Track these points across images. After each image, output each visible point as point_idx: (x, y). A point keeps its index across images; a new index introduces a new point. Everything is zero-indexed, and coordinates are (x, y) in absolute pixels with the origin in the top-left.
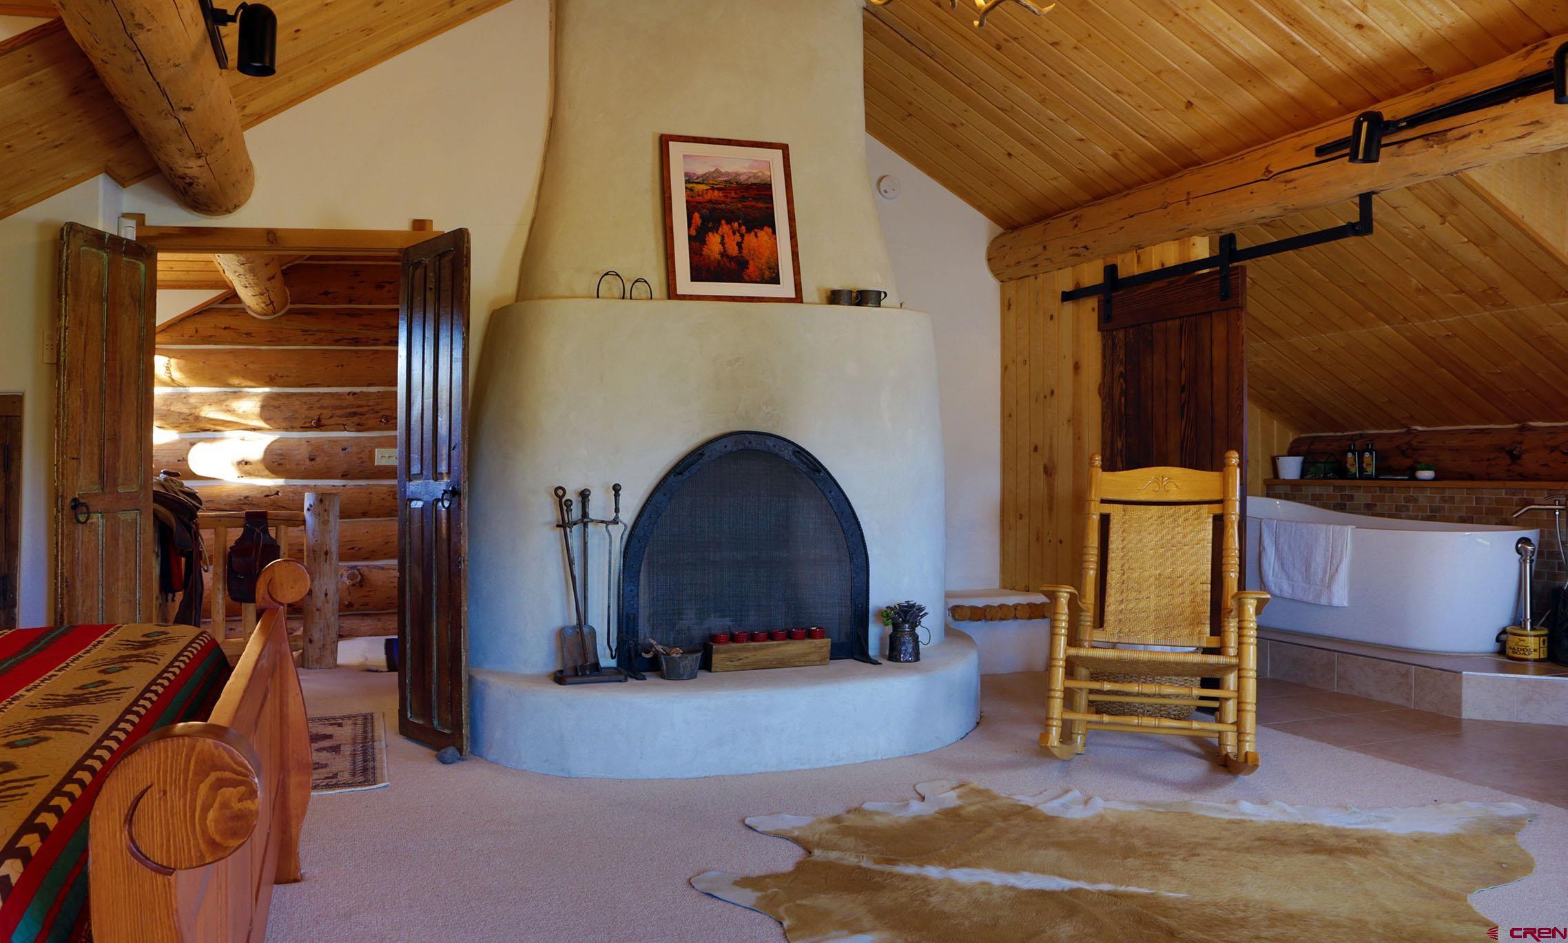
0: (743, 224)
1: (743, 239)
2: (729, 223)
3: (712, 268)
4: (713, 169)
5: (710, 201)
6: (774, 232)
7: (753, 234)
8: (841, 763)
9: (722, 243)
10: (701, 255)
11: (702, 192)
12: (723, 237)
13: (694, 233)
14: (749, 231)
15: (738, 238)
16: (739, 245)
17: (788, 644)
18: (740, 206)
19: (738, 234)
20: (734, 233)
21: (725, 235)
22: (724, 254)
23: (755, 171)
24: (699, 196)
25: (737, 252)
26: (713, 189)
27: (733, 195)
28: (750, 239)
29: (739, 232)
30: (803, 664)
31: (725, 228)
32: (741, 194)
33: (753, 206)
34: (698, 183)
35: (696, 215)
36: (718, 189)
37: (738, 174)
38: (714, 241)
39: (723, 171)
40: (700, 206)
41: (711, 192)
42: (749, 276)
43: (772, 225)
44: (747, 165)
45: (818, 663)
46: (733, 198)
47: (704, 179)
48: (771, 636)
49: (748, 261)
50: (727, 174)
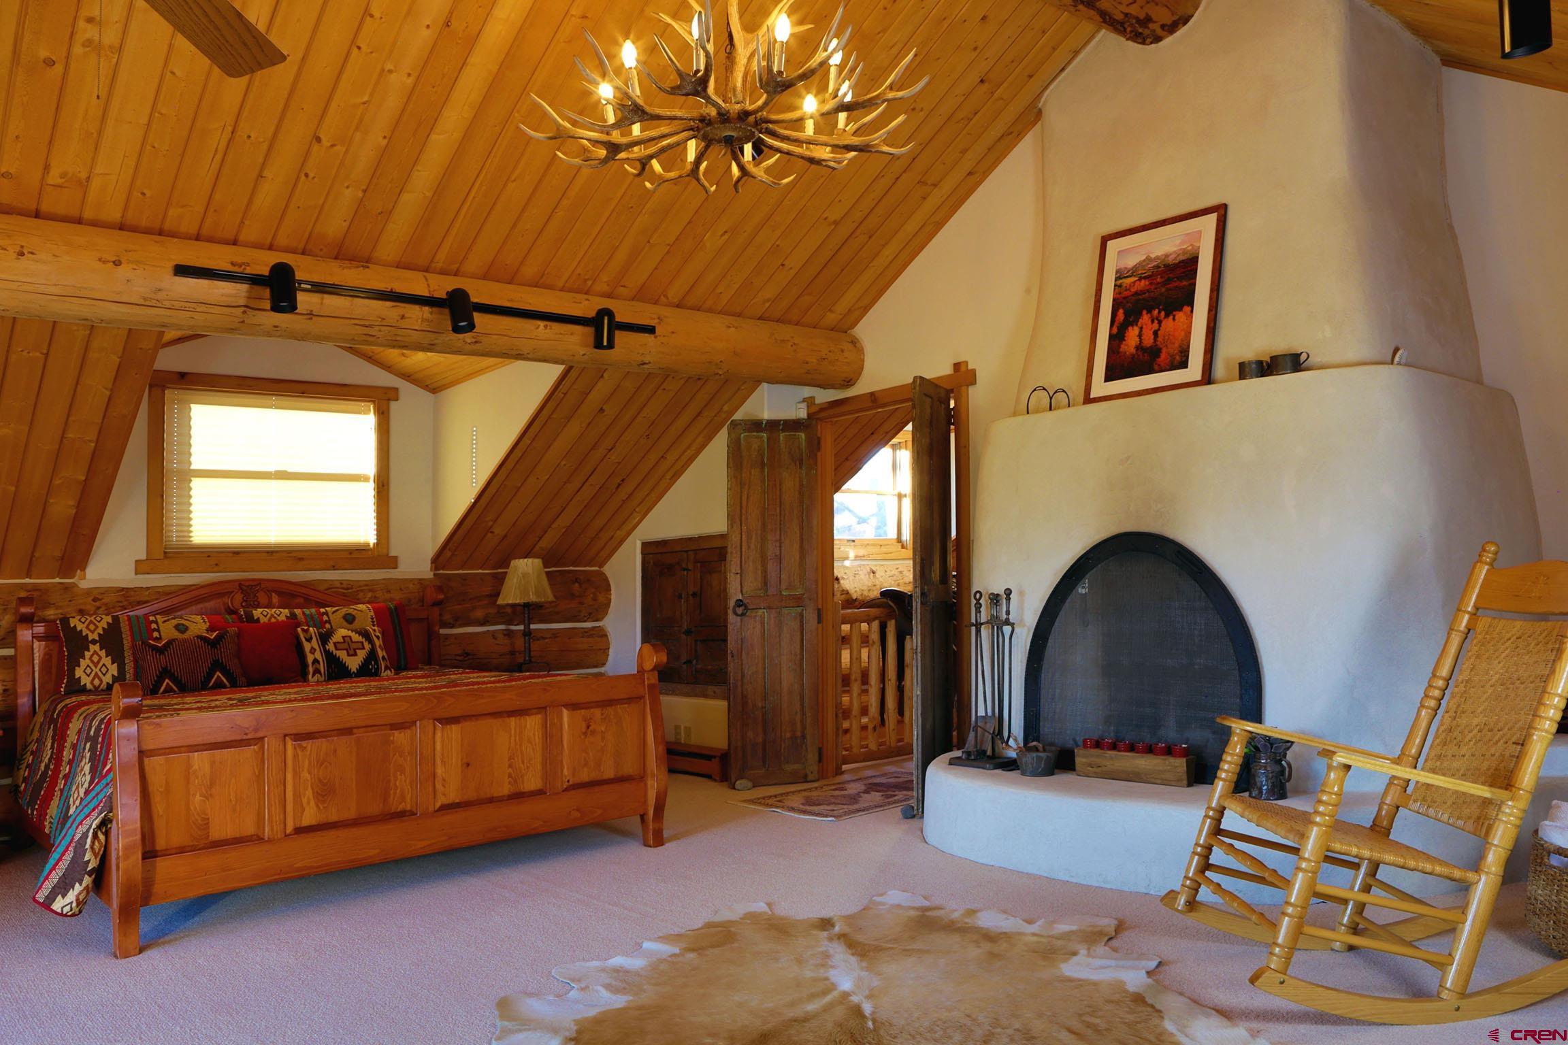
0: (1163, 310)
1: (1160, 326)
2: (1149, 312)
3: (1126, 365)
4: (1144, 257)
5: (1136, 293)
6: (1192, 311)
7: (1171, 317)
8: (1108, 886)
9: (1140, 336)
10: (1118, 352)
11: (1130, 285)
12: (1141, 328)
13: (1115, 330)
14: (1167, 316)
15: (1156, 326)
16: (1156, 333)
17: (1143, 757)
18: (1163, 290)
19: (1156, 321)
20: (1153, 322)
21: (1144, 326)
22: (1139, 347)
23: (1184, 247)
24: (1126, 290)
25: (1152, 341)
26: (1140, 279)
27: (1159, 280)
28: (1168, 324)
29: (1157, 319)
30: (1159, 781)
31: (1145, 318)
32: (1167, 277)
33: (1176, 287)
34: (1127, 277)
35: (1121, 311)
36: (1145, 278)
37: (1167, 256)
38: (1132, 334)
39: (1153, 256)
40: (1124, 301)
41: (1138, 282)
42: (1159, 365)
43: (1191, 304)
44: (1178, 242)
45: (1173, 783)
46: (1159, 283)
47: (1133, 271)
48: (1132, 748)
49: (1161, 349)
50: (1157, 258)
